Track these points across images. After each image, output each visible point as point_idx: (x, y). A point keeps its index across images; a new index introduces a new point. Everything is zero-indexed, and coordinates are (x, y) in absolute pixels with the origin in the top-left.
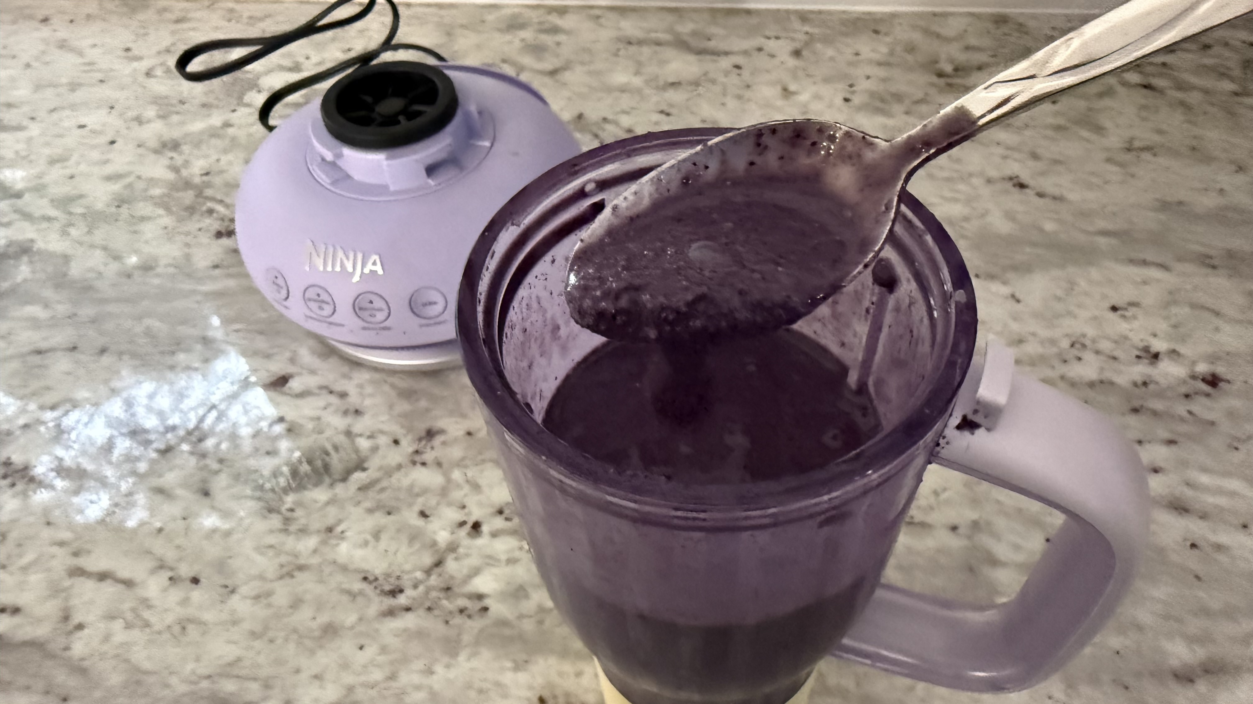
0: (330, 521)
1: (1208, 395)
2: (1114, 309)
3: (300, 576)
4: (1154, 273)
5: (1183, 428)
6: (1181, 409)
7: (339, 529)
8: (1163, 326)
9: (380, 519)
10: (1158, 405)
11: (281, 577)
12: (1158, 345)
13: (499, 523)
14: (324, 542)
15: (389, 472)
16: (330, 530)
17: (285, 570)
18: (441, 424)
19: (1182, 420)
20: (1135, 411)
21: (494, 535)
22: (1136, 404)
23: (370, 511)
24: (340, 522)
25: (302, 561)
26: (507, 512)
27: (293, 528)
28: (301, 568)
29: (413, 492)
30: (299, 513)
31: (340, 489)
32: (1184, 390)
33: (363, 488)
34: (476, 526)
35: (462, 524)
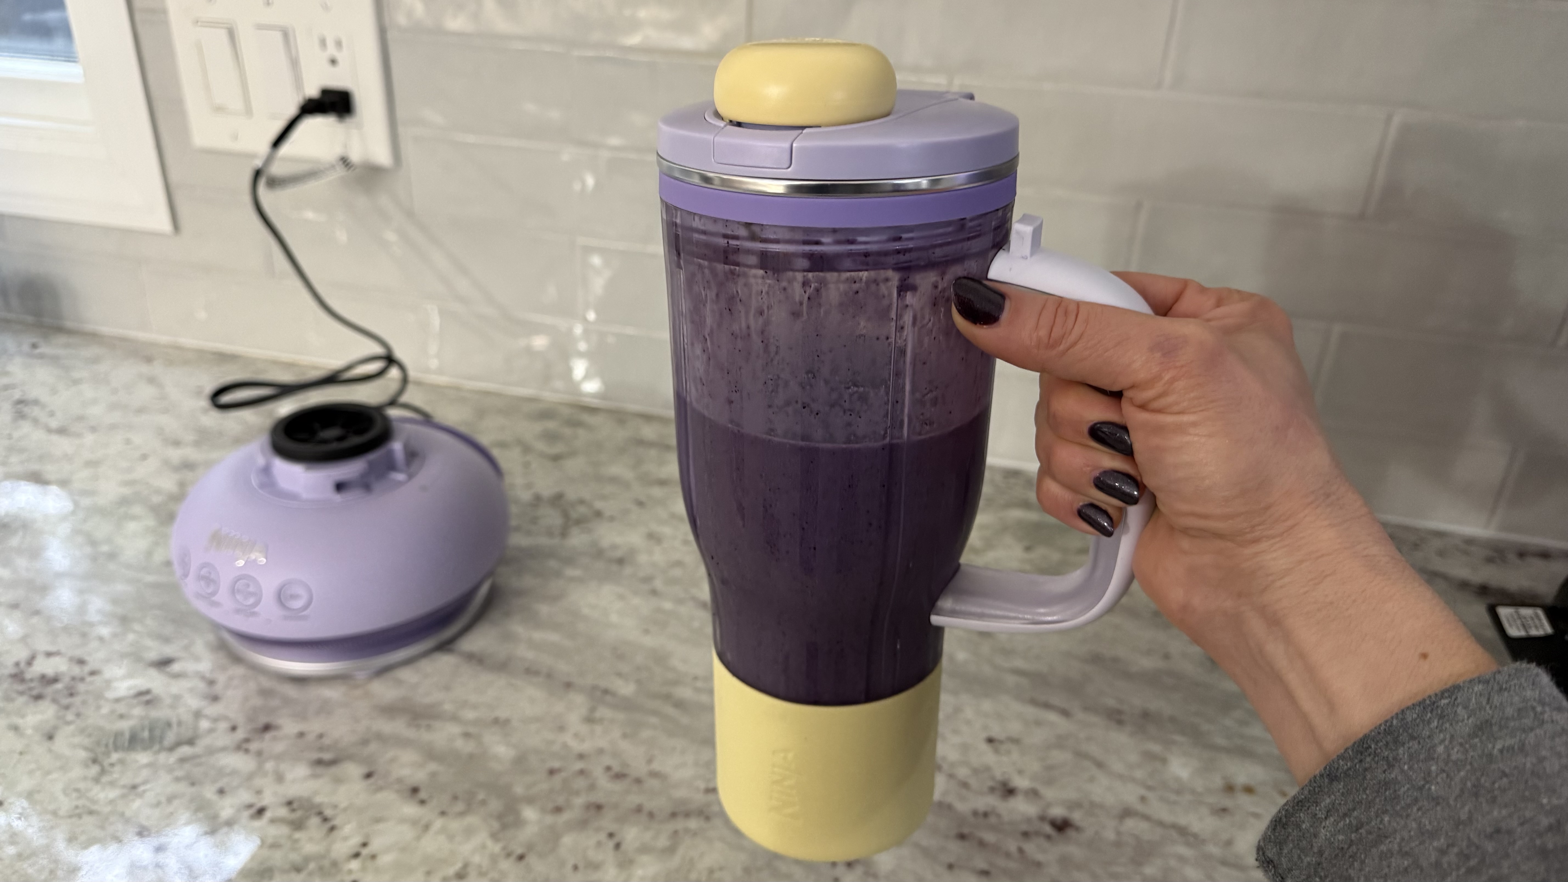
0: (138, 780)
1: (1048, 837)
2: (990, 740)
3: (88, 820)
4: (1053, 717)
5: (1002, 862)
6: (1012, 846)
7: (142, 788)
8: (1035, 766)
9: (182, 787)
10: (990, 837)
11: (70, 817)
12: (1021, 783)
13: (283, 812)
14: (123, 796)
15: (211, 751)
16: (134, 787)
17: (78, 811)
18: (280, 721)
19: (1008, 855)
20: (962, 837)
21: (273, 821)
22: (966, 831)
23: (178, 779)
24: (145, 782)
25: (95, 807)
26: (295, 805)
27: (105, 779)
28: (91, 813)
29: (221, 773)
30: (117, 768)
31: (163, 757)
32: (1024, 827)
33: (183, 760)
34: (261, 811)
35: (250, 806)
